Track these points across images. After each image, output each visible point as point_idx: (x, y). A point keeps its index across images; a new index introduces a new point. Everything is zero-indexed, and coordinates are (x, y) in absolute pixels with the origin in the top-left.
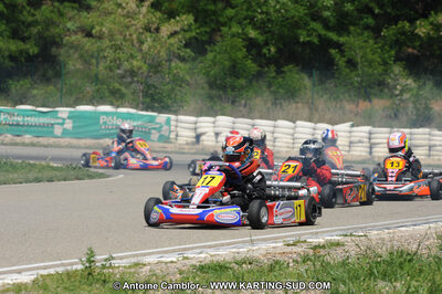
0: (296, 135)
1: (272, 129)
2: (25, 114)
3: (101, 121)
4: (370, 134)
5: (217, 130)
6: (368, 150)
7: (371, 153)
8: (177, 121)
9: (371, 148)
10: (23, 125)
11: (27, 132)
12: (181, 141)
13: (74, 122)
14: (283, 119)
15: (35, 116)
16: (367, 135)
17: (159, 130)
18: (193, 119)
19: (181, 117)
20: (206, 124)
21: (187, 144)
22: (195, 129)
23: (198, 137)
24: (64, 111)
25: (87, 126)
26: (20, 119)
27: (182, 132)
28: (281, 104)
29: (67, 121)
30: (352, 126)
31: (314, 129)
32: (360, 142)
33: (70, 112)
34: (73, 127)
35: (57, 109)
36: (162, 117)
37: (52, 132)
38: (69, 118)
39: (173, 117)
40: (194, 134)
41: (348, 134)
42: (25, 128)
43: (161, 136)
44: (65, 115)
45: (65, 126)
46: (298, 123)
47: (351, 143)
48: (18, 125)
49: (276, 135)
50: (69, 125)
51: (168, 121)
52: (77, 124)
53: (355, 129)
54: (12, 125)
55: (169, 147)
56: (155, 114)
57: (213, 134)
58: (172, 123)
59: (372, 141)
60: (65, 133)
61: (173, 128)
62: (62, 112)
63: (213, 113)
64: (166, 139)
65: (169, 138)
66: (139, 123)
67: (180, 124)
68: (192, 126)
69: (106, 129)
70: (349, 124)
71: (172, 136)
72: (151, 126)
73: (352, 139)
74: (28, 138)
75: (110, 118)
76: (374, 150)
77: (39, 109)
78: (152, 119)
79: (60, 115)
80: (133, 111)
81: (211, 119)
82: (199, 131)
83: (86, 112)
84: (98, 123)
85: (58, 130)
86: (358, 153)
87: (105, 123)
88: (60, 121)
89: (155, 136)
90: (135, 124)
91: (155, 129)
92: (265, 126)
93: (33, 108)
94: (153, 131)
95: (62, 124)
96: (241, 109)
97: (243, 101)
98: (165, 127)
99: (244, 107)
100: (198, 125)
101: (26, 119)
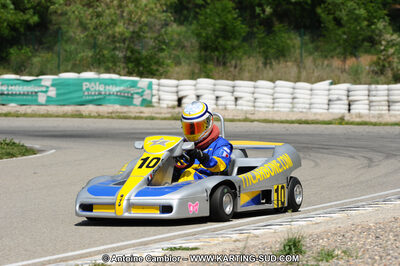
0: (276, 95)
1: (252, 90)
2: (9, 83)
3: (84, 88)
4: (349, 91)
5: (199, 92)
6: (347, 107)
7: (349, 110)
8: (159, 85)
9: (349, 105)
10: (8, 94)
11: (12, 101)
12: (164, 104)
13: (57, 89)
14: (263, 79)
15: (19, 85)
16: (346, 93)
17: (141, 94)
18: (173, 82)
19: (163, 81)
20: (187, 87)
21: (168, 107)
22: (177, 92)
23: (180, 100)
24: (47, 79)
25: (70, 93)
26: (4, 88)
27: (164, 96)
28: (271, 63)
29: (51, 88)
30: (331, 84)
31: (294, 88)
32: (339, 99)
33: (54, 80)
34: (58, 95)
35: (40, 77)
36: (144, 82)
37: (36, 100)
38: (52, 85)
39: (154, 81)
40: (176, 98)
41: (326, 92)
42: (9, 97)
43: (144, 100)
44: (48, 83)
45: (49, 94)
46: (278, 83)
47: (330, 100)
48: (2, 94)
49: (256, 95)
50: (52, 93)
51: (150, 86)
52: (62, 91)
53: (333, 87)
55: (147, 111)
56: (137, 79)
57: (194, 97)
58: (155, 87)
59: (351, 98)
60: (49, 101)
61: (155, 92)
63: (193, 76)
64: (147, 103)
65: (151, 102)
66: (122, 88)
67: (161, 88)
68: (175, 89)
69: (88, 95)
70: (328, 82)
71: (155, 100)
72: (133, 90)
73: (332, 97)
74: (12, 107)
75: (93, 84)
76: (352, 107)
77: (23, 78)
78: (134, 84)
79: (43, 83)
80: (114, 76)
81: (192, 82)
82: (181, 94)
83: (69, 79)
84: (82, 90)
85: (42, 98)
86: (337, 111)
87: (88, 89)
88: (44, 89)
89: (137, 100)
90: (118, 89)
91: (137, 93)
92: (244, 87)
93: (17, 77)
94: (135, 96)
95: (46, 92)
96: (232, 69)
97: (233, 62)
98: (148, 92)
99: (235, 67)
100: (180, 88)
101: (10, 88)
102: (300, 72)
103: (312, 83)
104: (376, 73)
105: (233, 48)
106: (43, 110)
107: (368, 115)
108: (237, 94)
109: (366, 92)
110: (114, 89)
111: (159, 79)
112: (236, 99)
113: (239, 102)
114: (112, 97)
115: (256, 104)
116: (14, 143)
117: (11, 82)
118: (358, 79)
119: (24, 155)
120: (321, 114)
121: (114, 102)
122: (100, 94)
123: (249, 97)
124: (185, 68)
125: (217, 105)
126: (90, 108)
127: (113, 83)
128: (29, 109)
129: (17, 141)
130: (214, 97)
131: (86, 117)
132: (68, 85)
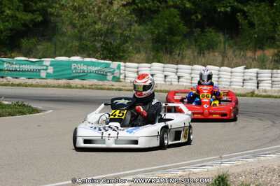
1: (190, 71)
2: (21, 63)
3: (73, 67)
4: (258, 74)
5: (153, 72)
6: (256, 85)
7: (258, 87)
8: (125, 67)
9: (258, 83)
10: (19, 71)
11: (22, 76)
12: (128, 80)
13: (54, 68)
14: (198, 64)
15: (25, 64)
16: (256, 75)
17: (112, 73)
18: (136, 65)
19: (128, 64)
20: (145, 68)
21: (130, 82)
22: (138, 72)
24: (47, 61)
25: (62, 71)
26: (17, 66)
27: (128, 74)
29: (50, 67)
30: (246, 68)
31: (219, 71)
32: (251, 79)
33: (52, 61)
34: (54, 72)
35: (43, 59)
36: (114, 64)
37: (39, 75)
38: (51, 65)
39: (122, 64)
41: (242, 74)
42: (23, 73)
43: (114, 77)
44: (48, 64)
45: (48, 71)
46: (208, 67)
47: (244, 80)
48: (16, 71)
49: (193, 75)
50: (51, 70)
51: (119, 67)
52: (56, 70)
53: (247, 70)
54: (12, 71)
55: (117, 85)
56: (110, 62)
58: (122, 68)
59: (259, 79)
60: (48, 76)
61: (122, 71)
62: (46, 61)
63: (149, 61)
64: (117, 79)
65: (119, 78)
66: (99, 68)
67: (127, 69)
68: (136, 70)
69: (76, 73)
70: (243, 67)
71: (122, 77)
72: (106, 70)
73: (246, 78)
74: (23, 80)
75: (79, 65)
76: (260, 85)
77: (30, 60)
78: (107, 66)
79: (44, 64)
80: (94, 60)
81: (149, 65)
83: (62, 61)
84: (71, 69)
85: (43, 74)
86: (249, 87)
87: (75, 68)
88: (45, 68)
89: (110, 77)
90: (96, 69)
91: (110, 72)
92: (184, 69)
93: (27, 59)
94: (108, 74)
95: (46, 70)
96: (176, 57)
97: (178, 52)
98: (117, 71)
99: (179, 56)
100: (140, 69)
101: (21, 66)
102: (223, 60)
103: (232, 68)
104: (277, 61)
105: (178, 42)
106: (44, 82)
107: (271, 91)
108: (179, 74)
109: (270, 75)
110: (94, 69)
111: (125, 62)
112: (179, 77)
113: (181, 80)
114: (92, 74)
115: (193, 81)
116: (24, 105)
117: (22, 62)
118: (265, 65)
119: (31, 113)
120: (238, 89)
121: (94, 78)
122: (84, 72)
123: (188, 76)
124: (143, 55)
125: (165, 81)
126: (77, 82)
127: (93, 64)
128: (34, 82)
129: (26, 104)
130: (163, 76)
131: (74, 88)
132: (61, 65)
